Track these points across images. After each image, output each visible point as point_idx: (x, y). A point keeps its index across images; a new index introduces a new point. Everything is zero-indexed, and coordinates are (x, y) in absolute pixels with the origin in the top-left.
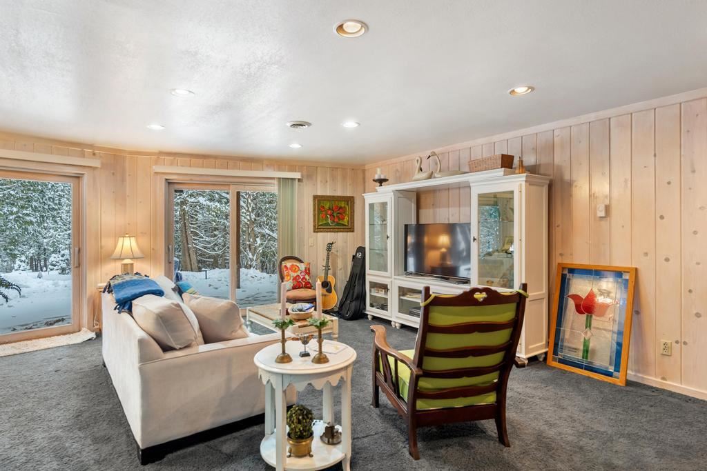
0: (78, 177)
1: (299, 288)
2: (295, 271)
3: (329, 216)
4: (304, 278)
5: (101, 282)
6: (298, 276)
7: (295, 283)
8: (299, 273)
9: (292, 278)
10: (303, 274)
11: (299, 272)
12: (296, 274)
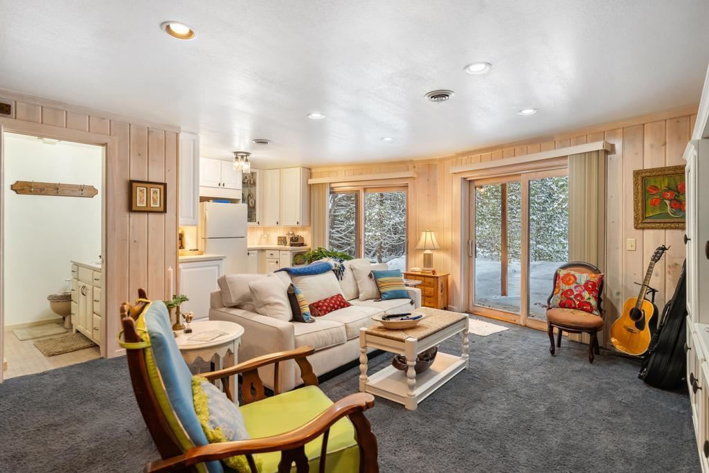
0: (406, 186)
1: (570, 307)
2: (567, 283)
3: (668, 202)
4: (580, 295)
5: (415, 267)
6: (571, 290)
7: (564, 300)
8: (572, 287)
9: (561, 292)
10: (579, 289)
11: (575, 285)
12: (567, 288)
